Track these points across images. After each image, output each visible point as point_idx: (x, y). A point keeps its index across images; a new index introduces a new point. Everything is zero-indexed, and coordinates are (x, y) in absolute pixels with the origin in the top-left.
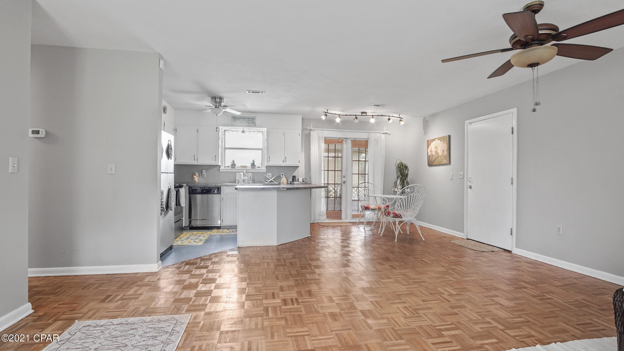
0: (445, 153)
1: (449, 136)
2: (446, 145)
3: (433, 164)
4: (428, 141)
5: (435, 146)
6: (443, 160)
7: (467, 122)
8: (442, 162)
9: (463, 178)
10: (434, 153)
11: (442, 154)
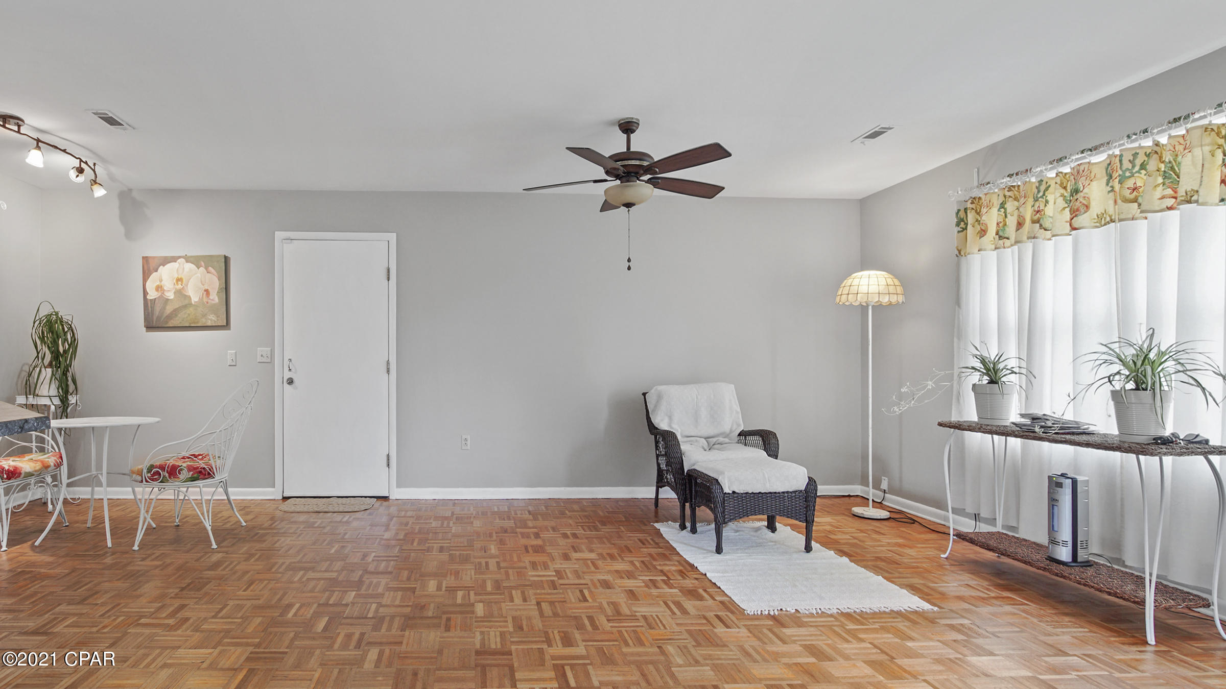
0: (211, 297)
1: (226, 259)
2: (216, 280)
3: (167, 323)
4: (146, 259)
5: (176, 276)
6: (204, 316)
7: (279, 235)
8: (204, 320)
9: (269, 360)
10: (171, 295)
11: (201, 299)
